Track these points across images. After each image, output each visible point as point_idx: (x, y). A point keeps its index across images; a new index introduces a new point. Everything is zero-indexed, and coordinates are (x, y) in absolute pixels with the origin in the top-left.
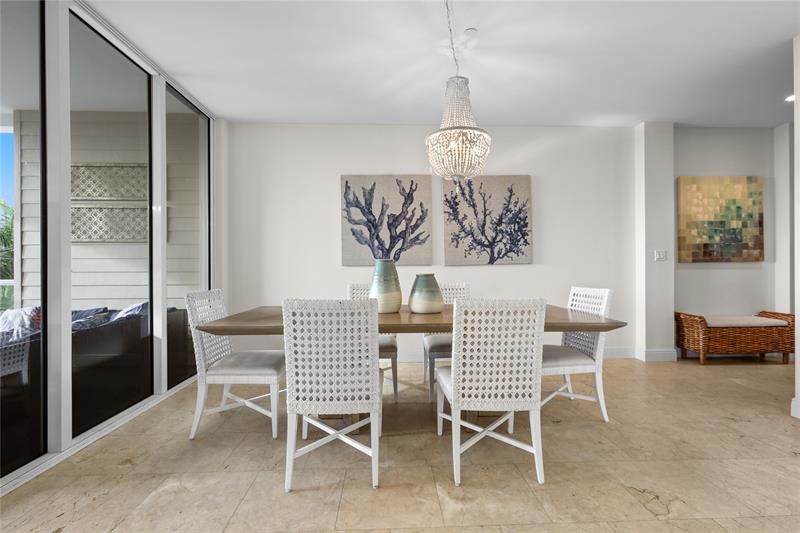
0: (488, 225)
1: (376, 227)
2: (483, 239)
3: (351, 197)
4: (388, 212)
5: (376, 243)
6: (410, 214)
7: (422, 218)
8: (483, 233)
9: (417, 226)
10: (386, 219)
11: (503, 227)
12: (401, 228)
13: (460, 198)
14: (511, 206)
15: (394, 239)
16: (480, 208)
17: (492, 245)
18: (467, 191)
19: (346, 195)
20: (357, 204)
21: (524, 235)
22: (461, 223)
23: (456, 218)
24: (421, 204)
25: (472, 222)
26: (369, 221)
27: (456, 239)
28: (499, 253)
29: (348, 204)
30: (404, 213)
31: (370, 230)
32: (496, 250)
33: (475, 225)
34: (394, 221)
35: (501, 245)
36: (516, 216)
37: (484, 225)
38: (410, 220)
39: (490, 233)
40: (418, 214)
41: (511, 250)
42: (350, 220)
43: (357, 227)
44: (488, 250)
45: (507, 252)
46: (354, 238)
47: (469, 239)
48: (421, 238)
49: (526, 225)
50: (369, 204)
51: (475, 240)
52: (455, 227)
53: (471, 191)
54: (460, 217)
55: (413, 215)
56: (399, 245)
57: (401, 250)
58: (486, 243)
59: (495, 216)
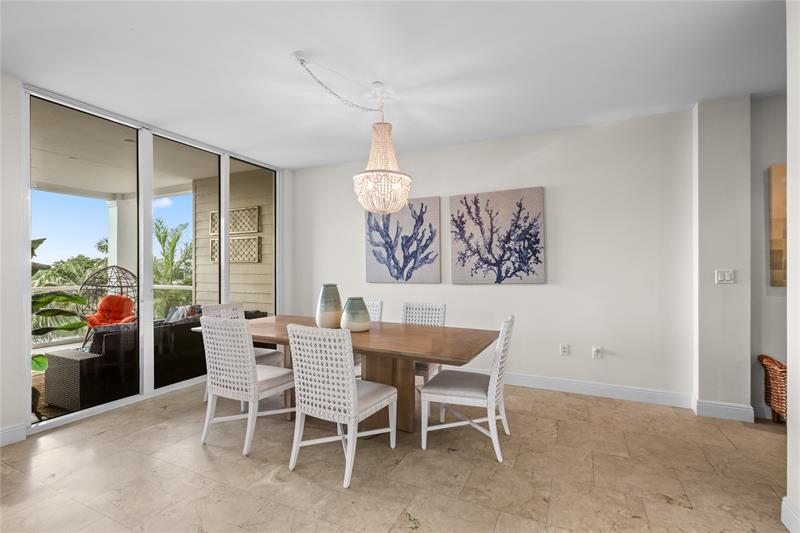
0: (495, 242)
1: (392, 248)
2: (490, 257)
3: (373, 222)
4: (402, 235)
5: (392, 262)
6: (420, 235)
7: (431, 239)
8: (490, 251)
9: (426, 246)
10: (400, 240)
11: (511, 244)
12: (413, 248)
13: (466, 217)
14: (521, 222)
15: (407, 259)
16: (486, 225)
17: (499, 263)
18: (473, 210)
19: (369, 220)
20: (377, 228)
21: (535, 252)
22: (467, 242)
23: (462, 237)
24: (430, 226)
25: (478, 240)
26: (387, 243)
27: (463, 257)
28: (507, 271)
29: (371, 228)
30: (415, 234)
31: (387, 250)
32: (504, 269)
33: (481, 244)
34: (407, 241)
35: (509, 264)
36: (526, 232)
37: (491, 243)
38: (421, 240)
39: (497, 252)
40: (427, 235)
41: (520, 269)
42: (372, 243)
43: (377, 249)
44: (495, 268)
45: (516, 270)
46: (375, 258)
47: (476, 258)
48: (430, 257)
49: (537, 242)
50: (386, 227)
51: (481, 259)
52: (462, 246)
53: (478, 209)
54: (467, 235)
55: (423, 236)
56: (411, 264)
57: (413, 268)
58: (493, 261)
59: (503, 233)
